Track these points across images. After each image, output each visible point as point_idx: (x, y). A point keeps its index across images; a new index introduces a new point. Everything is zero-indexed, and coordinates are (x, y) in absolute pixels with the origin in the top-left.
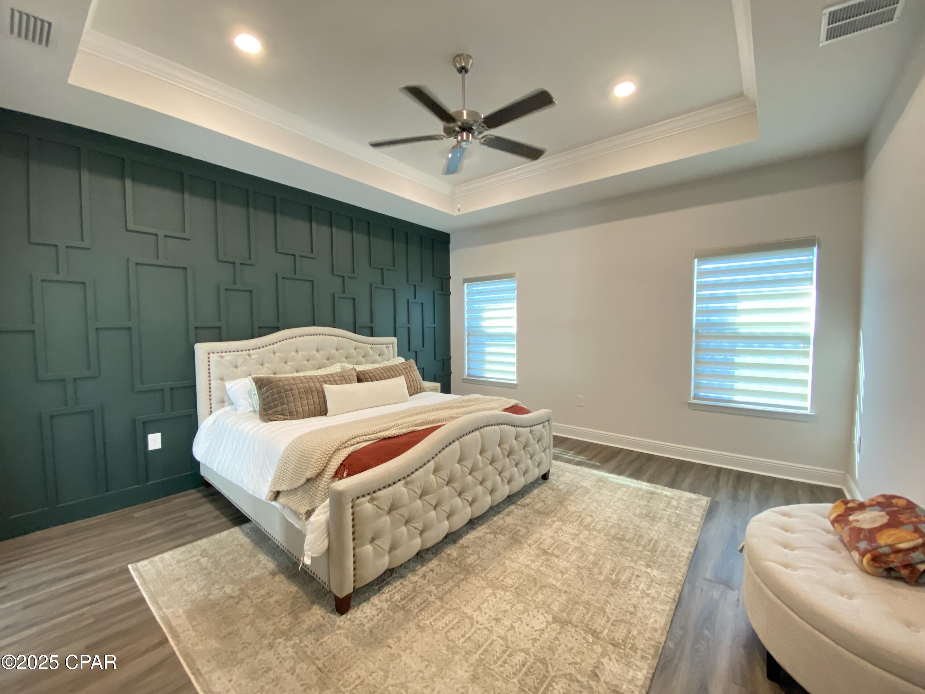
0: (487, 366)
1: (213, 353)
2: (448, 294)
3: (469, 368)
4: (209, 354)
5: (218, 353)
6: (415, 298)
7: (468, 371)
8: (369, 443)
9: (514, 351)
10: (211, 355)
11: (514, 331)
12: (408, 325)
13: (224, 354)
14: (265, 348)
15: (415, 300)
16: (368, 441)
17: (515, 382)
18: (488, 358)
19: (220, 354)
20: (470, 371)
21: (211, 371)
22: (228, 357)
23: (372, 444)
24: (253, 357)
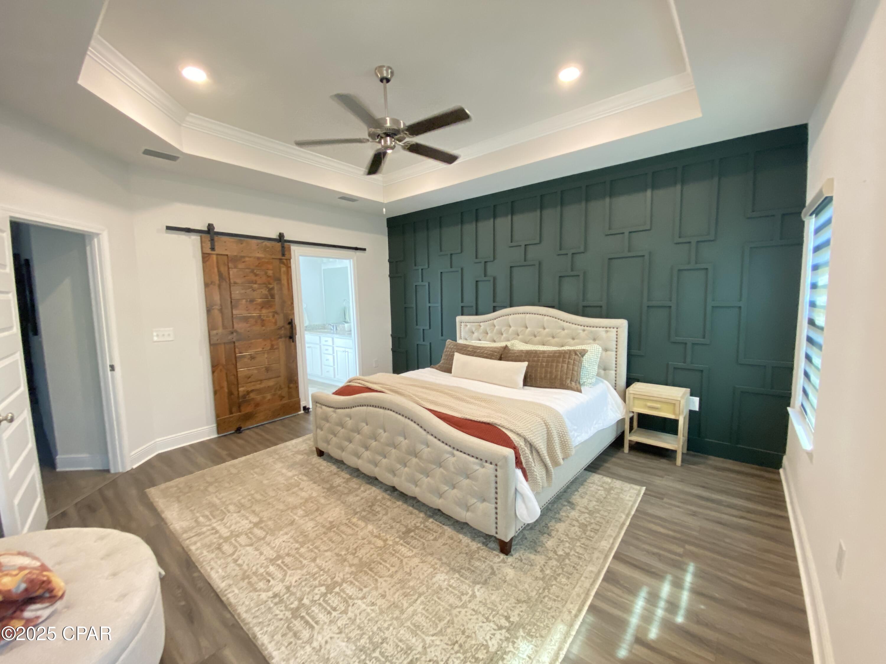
1: (465, 322)
4: (462, 323)
6: (690, 263)
13: (468, 324)
15: (689, 266)
21: (462, 333)
24: (482, 327)
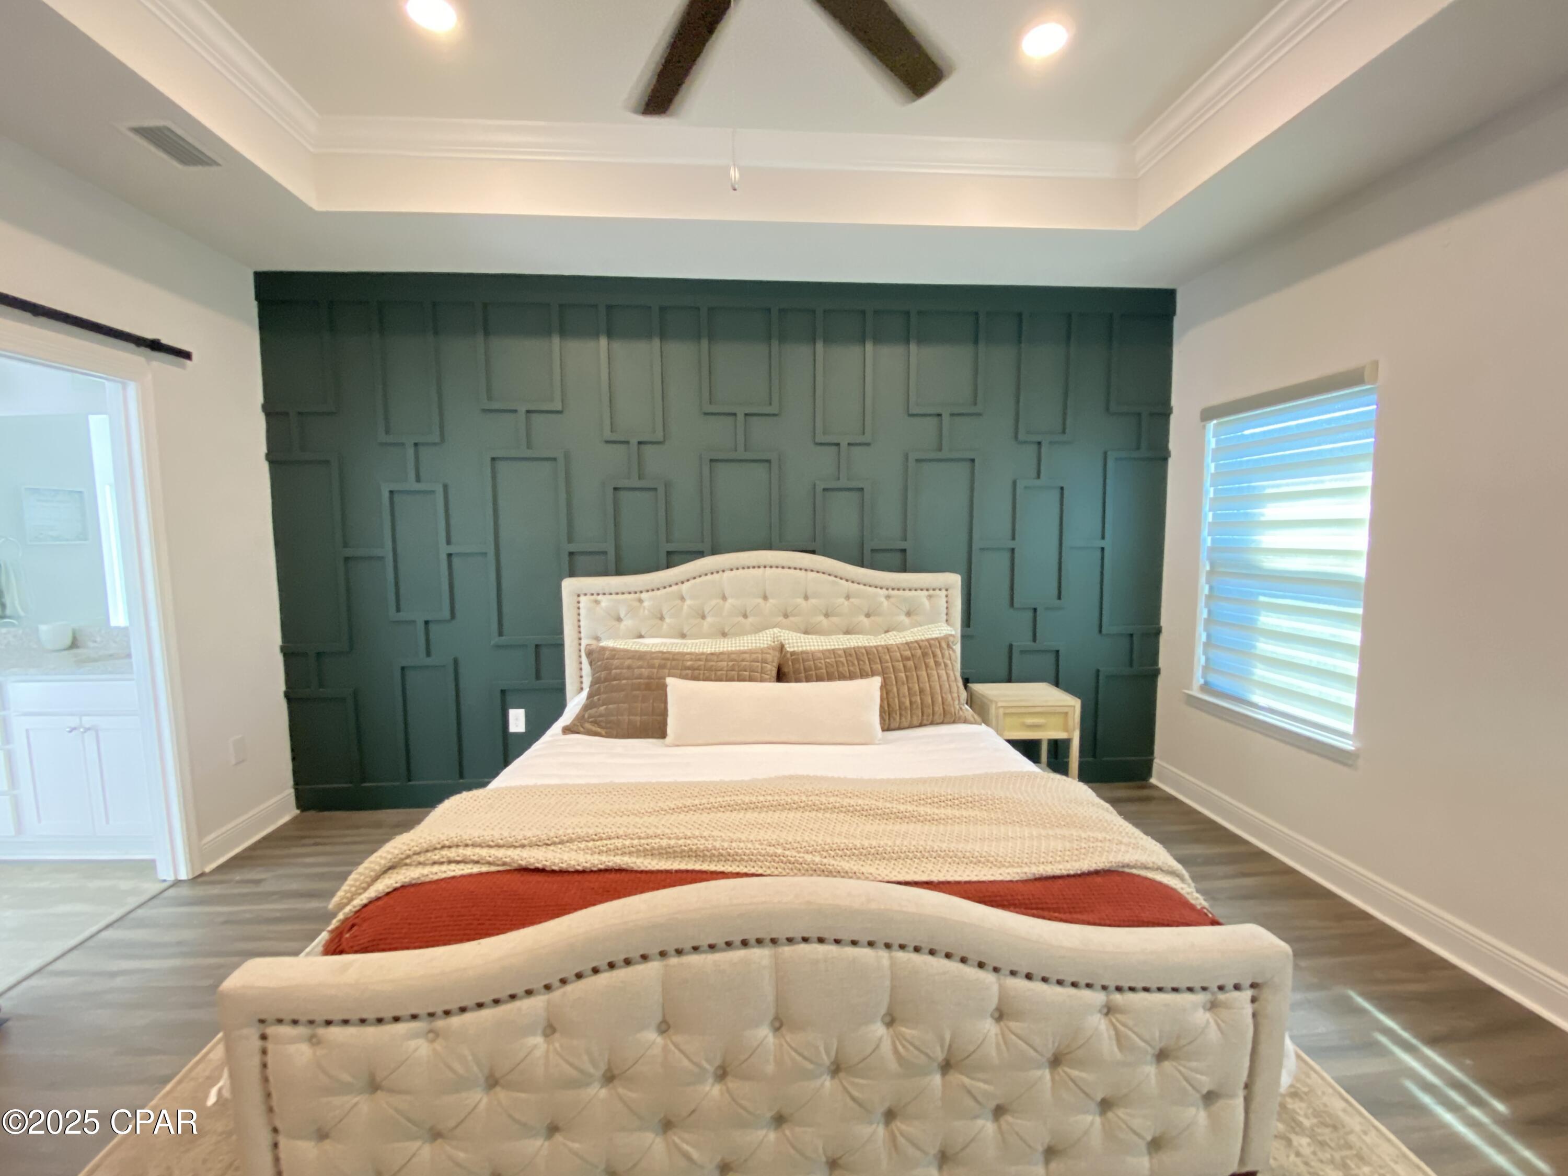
0: (1260, 672)
1: (585, 595)
2: (1162, 456)
3: (1206, 668)
4: (579, 596)
5: (592, 594)
6: (1038, 476)
7: (1204, 676)
8: (476, 869)
9: (1354, 636)
10: (582, 598)
11: (1358, 569)
12: (1011, 544)
13: (600, 598)
14: (668, 589)
15: (1037, 482)
16: (477, 862)
17: (1348, 745)
18: (1264, 647)
19: (595, 597)
20: (1214, 679)
21: (582, 623)
22: (605, 601)
23: (481, 874)
24: (646, 604)
